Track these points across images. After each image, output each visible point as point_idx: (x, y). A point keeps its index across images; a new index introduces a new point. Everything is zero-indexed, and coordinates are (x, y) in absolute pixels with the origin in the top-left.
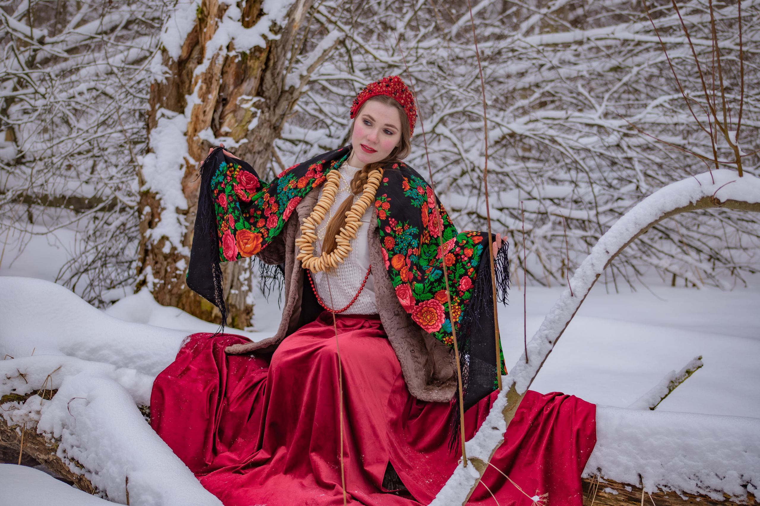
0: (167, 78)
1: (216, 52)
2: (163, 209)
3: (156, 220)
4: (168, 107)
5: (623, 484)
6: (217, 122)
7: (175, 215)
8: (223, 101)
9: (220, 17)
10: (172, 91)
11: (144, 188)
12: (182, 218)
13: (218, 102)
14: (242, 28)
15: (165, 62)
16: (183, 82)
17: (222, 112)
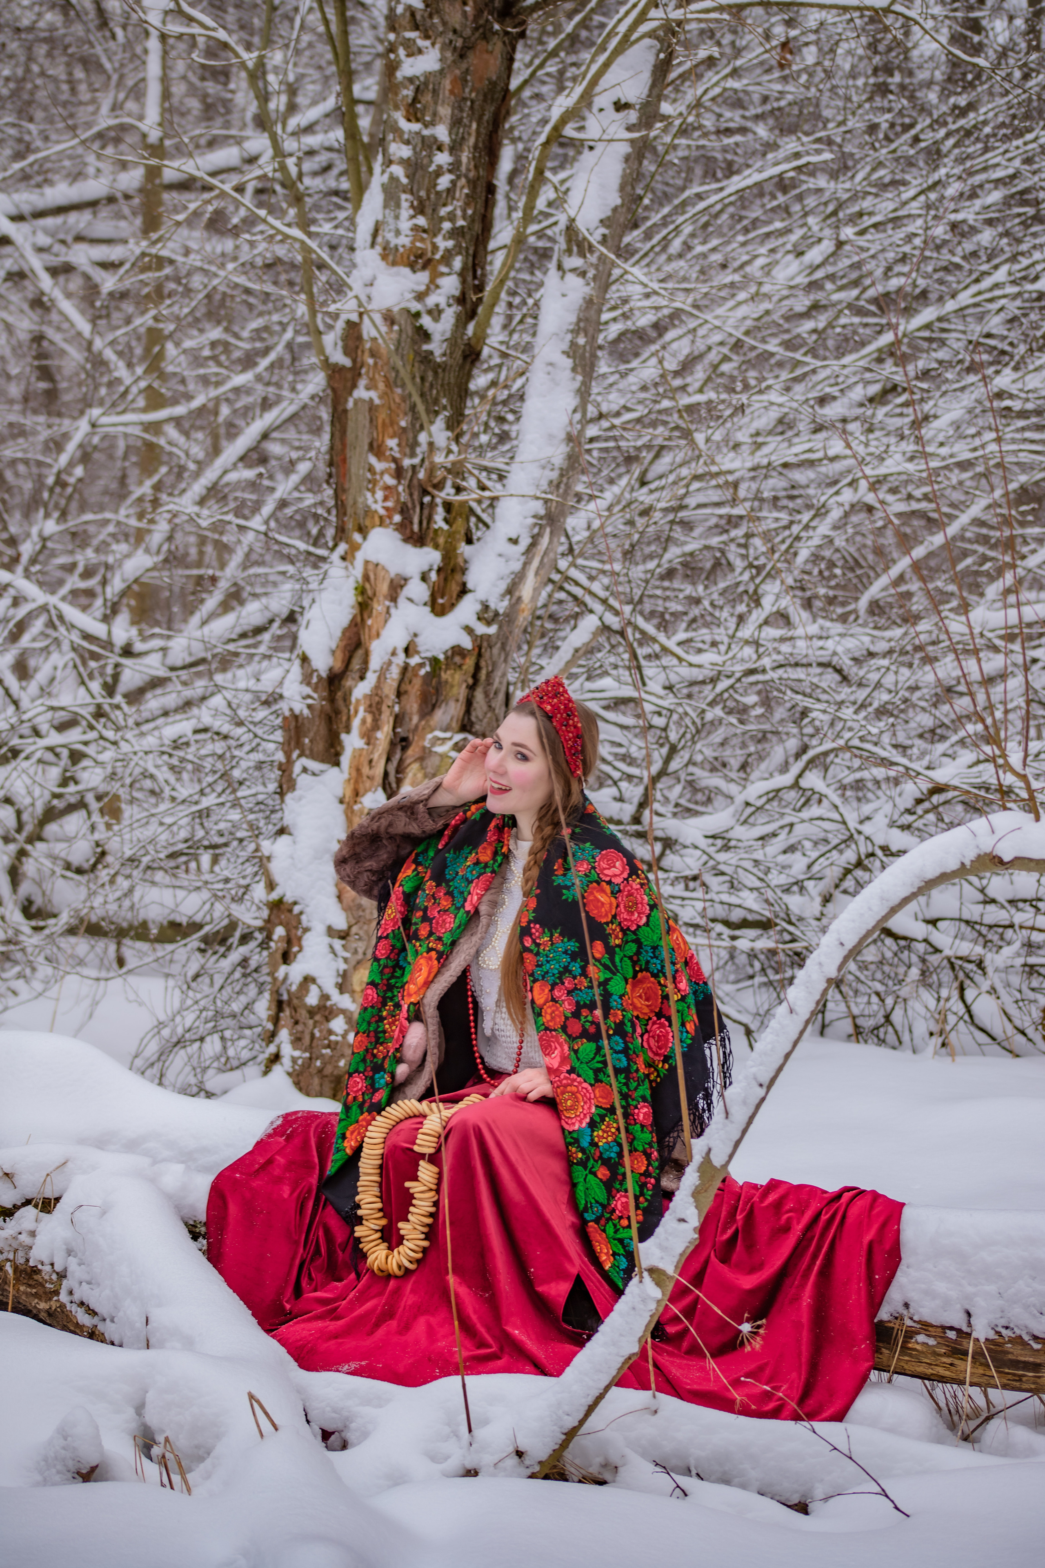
0: (309, 707)
1: (386, 658)
2: (306, 930)
3: (295, 949)
4: (313, 756)
5: (944, 1328)
6: (392, 778)
7: (327, 940)
8: (401, 743)
9: (394, 599)
10: (319, 728)
11: (274, 896)
12: (338, 944)
13: (392, 744)
14: (431, 617)
15: (306, 680)
16: (337, 712)
17: (401, 761)
